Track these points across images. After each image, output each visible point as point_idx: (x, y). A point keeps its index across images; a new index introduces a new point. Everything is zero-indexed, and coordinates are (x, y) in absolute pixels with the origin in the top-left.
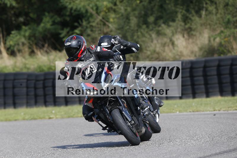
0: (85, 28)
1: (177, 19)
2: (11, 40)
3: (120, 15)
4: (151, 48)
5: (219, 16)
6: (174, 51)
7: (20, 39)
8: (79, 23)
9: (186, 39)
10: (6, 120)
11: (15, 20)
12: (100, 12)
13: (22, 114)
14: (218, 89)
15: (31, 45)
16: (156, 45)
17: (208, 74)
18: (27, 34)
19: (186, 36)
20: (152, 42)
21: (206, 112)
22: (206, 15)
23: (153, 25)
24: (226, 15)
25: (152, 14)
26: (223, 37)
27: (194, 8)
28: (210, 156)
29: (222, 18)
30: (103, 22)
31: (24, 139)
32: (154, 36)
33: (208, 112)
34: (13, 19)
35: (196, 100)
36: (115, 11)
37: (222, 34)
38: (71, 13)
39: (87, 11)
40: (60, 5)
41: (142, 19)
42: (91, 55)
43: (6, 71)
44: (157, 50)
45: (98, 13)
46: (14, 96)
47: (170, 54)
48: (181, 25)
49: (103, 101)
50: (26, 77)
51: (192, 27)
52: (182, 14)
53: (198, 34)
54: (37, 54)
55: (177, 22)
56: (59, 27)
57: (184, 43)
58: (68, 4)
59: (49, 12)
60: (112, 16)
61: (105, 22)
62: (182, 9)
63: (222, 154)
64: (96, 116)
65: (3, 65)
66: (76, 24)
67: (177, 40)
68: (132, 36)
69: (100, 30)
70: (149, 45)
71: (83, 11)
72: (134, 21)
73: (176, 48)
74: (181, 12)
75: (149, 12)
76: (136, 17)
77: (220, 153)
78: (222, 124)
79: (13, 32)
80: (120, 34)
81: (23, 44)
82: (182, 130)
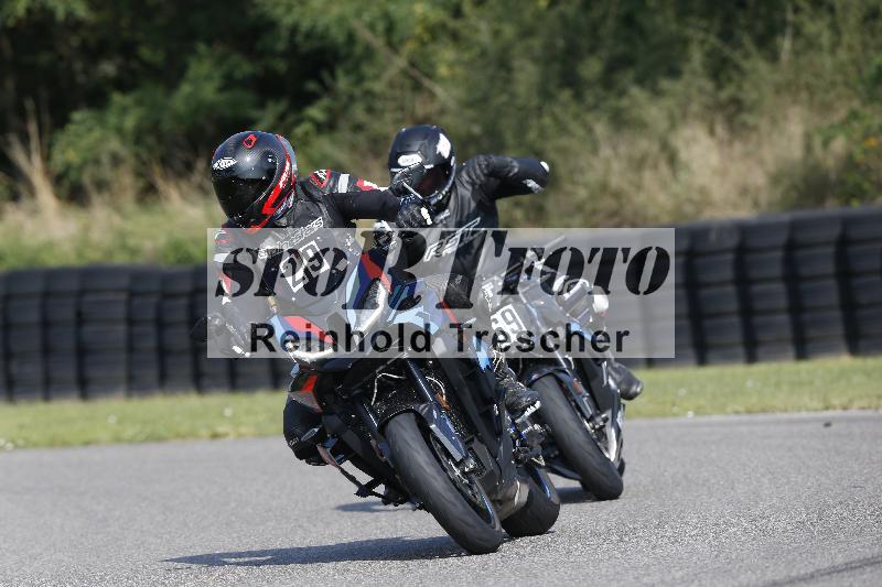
0: (344, 99)
1: (686, 68)
2: (70, 144)
3: (476, 51)
4: (592, 177)
5: (843, 55)
6: (676, 188)
7: (102, 140)
8: (321, 82)
9: (721, 143)
10: (54, 443)
11: (85, 72)
12: (402, 42)
13: (112, 420)
14: (838, 330)
15: (144, 163)
16: (607, 161)
17: (805, 271)
18: (130, 122)
19: (720, 130)
20: (595, 150)
21: (796, 415)
22: (796, 53)
23: (599, 91)
24: (871, 53)
25: (593, 50)
26: (857, 135)
27: (750, 28)
28: (812, 576)
29: (854, 62)
30: (412, 78)
31: (117, 513)
32: (601, 129)
33: (804, 414)
34: (78, 66)
35: (760, 369)
36: (455, 37)
37: (856, 125)
38: (293, 47)
39: (351, 38)
40: (252, 13)
41: (557, 67)
42: (314, 209)
43: (52, 261)
44: (615, 181)
45: (393, 46)
46: (82, 352)
47: (662, 198)
48: (701, 91)
49: (358, 385)
50: (124, 282)
51: (742, 96)
52: (707, 47)
53: (764, 124)
54: (167, 198)
55: (687, 77)
56: (248, 96)
57: (714, 158)
58: (279, 11)
59: (209, 42)
60: (445, 58)
61: (418, 77)
62: (707, 30)
63: (858, 571)
64: (331, 442)
65: (42, 237)
66: (312, 86)
67: (688, 143)
68: (521, 130)
69: (402, 109)
70: (583, 163)
71: (338, 36)
72: (527, 74)
73: (683, 176)
74: (703, 42)
75: (585, 42)
76: (535, 60)
77: (849, 567)
78: (856, 460)
79: (77, 116)
80: (474, 121)
81: (116, 160)
82: (708, 480)
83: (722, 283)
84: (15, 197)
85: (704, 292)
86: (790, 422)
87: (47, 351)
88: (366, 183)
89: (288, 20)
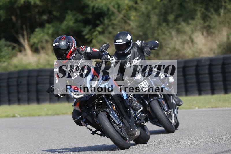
0: (106, 25)
1: (196, 17)
2: (35, 37)
3: (141, 13)
4: (171, 46)
6: (193, 49)
7: (43, 36)
8: (100, 21)
9: (205, 37)
10: (30, 115)
11: (39, 18)
12: (122, 10)
13: (46, 109)
16: (175, 42)
18: (50, 31)
19: (205, 33)
20: (172, 39)
21: (224, 108)
22: (225, 13)
23: (173, 23)
25: (172, 12)
27: (213, 7)
28: (228, 151)
30: (124, 20)
31: (47, 134)
32: (174, 33)
33: (226, 108)
34: (37, 17)
35: (215, 96)
36: (136, 9)
38: (93, 12)
39: (108, 9)
40: (82, 3)
41: (162, 17)
42: (81, 57)
43: (30, 68)
44: (177, 47)
45: (119, 12)
46: (38, 92)
47: (190, 51)
48: (200, 23)
49: (91, 104)
50: (49, 73)
51: (211, 25)
52: (202, 12)
53: (216, 32)
55: (196, 20)
56: (81, 25)
57: (203, 41)
58: (90, 2)
59: (71, 10)
60: (133, 14)
61: (126, 20)
62: (202, 7)
64: (84, 120)
66: (98, 22)
67: (196, 37)
68: (153, 34)
69: (121, 28)
70: (169, 42)
71: (105, 9)
72: (154, 19)
73: (195, 46)
74: (200, 11)
75: (170, 10)
76: (157, 15)
79: (37, 30)
80: (140, 31)
81: (47, 41)
82: (201, 126)
83: (205, 74)
84: (20, 51)
85: (200, 76)
86: (223, 110)
87: (29, 91)
88: (95, 49)
89: (92, 5)
